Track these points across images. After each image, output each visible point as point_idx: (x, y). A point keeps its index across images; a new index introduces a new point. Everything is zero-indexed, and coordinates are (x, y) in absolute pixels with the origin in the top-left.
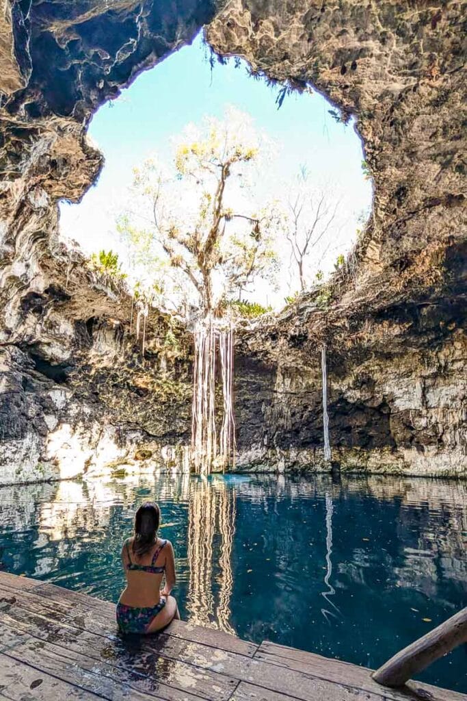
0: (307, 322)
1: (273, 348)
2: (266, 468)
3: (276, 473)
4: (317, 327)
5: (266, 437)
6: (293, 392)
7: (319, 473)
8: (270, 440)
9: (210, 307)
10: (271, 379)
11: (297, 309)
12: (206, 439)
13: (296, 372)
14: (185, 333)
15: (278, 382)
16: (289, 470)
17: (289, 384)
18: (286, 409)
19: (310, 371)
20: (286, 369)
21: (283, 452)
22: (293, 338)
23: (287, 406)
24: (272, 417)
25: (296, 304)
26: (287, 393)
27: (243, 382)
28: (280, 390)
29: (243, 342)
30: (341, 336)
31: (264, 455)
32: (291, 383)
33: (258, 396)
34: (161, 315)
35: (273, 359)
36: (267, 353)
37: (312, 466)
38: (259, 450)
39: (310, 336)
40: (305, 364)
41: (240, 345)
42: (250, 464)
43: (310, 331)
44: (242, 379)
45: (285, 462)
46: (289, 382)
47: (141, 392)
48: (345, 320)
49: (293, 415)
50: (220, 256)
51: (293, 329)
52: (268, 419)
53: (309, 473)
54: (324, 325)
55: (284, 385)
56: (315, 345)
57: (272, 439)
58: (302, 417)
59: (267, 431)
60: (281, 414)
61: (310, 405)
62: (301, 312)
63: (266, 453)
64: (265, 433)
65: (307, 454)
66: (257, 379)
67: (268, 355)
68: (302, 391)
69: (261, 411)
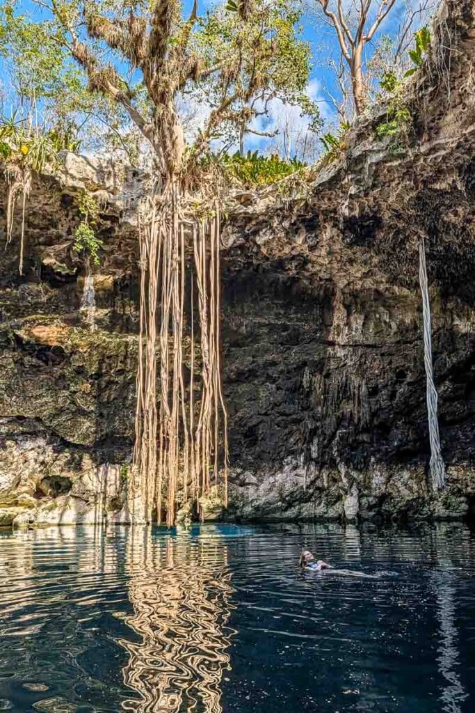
0: (374, 186)
1: (312, 248)
2: (321, 510)
3: (341, 520)
4: (397, 195)
5: (316, 441)
6: (371, 342)
7: (440, 519)
8: (324, 449)
9: (170, 168)
10: (322, 316)
11: (348, 158)
12: (166, 447)
13: (375, 300)
14: (120, 226)
15: (336, 322)
16: (372, 513)
17: (360, 327)
18: (356, 381)
19: (406, 297)
20: (355, 295)
21: (354, 474)
22: (350, 224)
23: (357, 374)
24: (325, 399)
25: (344, 149)
26: (356, 346)
27: (261, 325)
28: (341, 340)
29: (247, 240)
30: (456, 214)
31: (313, 482)
32: (364, 324)
33: (295, 355)
34: (66, 192)
35: (322, 275)
36: (304, 262)
37: (423, 505)
38: (302, 472)
39: (386, 216)
40: (393, 280)
41: (241, 247)
42: (283, 500)
43: (384, 205)
44: (257, 320)
45: (361, 496)
46: (361, 322)
47: (46, 354)
48: (455, 176)
49: (374, 392)
50: (191, 62)
51: (346, 203)
52: (318, 404)
53: (417, 520)
54: (412, 189)
55: (350, 329)
56: (401, 236)
57: (329, 445)
58: (392, 396)
59: (320, 431)
60: (345, 392)
61: (408, 368)
62: (356, 164)
63: (317, 478)
64: (313, 432)
65: (411, 478)
66: (291, 319)
67: (309, 266)
68: (390, 340)
69: (301, 386)
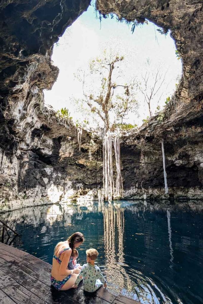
0: (154, 130)
1: (138, 143)
2: (138, 197)
3: (143, 200)
4: (158, 132)
5: (137, 183)
6: (149, 162)
7: (163, 199)
8: (139, 185)
9: (108, 127)
10: (138, 157)
11: (149, 124)
12: (110, 186)
13: (150, 153)
14: (98, 140)
15: (141, 158)
16: (149, 198)
17: (147, 159)
18: (146, 171)
19: (157, 152)
20: (145, 152)
21: (145, 190)
22: (147, 138)
23: (146, 169)
24: (139, 175)
25: (148, 122)
26: (146, 163)
28: (143, 162)
30: (170, 135)
31: (137, 192)
32: (148, 159)
33: (133, 165)
34: (88, 133)
35: (139, 148)
37: (160, 196)
38: (134, 190)
39: (155, 136)
40: (154, 149)
41: (123, 143)
42: (130, 196)
43: (155, 134)
44: (125, 158)
45: (147, 195)
46: (147, 158)
47: (82, 166)
48: (172, 128)
49: (150, 173)
50: (112, 104)
51: (147, 134)
52: (137, 176)
53: (159, 199)
54: (162, 131)
55: (145, 160)
56: (158, 140)
57: (140, 184)
58: (154, 173)
59: (138, 181)
60: (143, 173)
61: (157, 168)
62: (150, 126)
63: (138, 191)
64: (137, 182)
65: (157, 191)
66: (132, 158)
67: (136, 146)
68: (153, 162)
69: (134, 172)
